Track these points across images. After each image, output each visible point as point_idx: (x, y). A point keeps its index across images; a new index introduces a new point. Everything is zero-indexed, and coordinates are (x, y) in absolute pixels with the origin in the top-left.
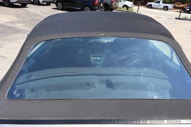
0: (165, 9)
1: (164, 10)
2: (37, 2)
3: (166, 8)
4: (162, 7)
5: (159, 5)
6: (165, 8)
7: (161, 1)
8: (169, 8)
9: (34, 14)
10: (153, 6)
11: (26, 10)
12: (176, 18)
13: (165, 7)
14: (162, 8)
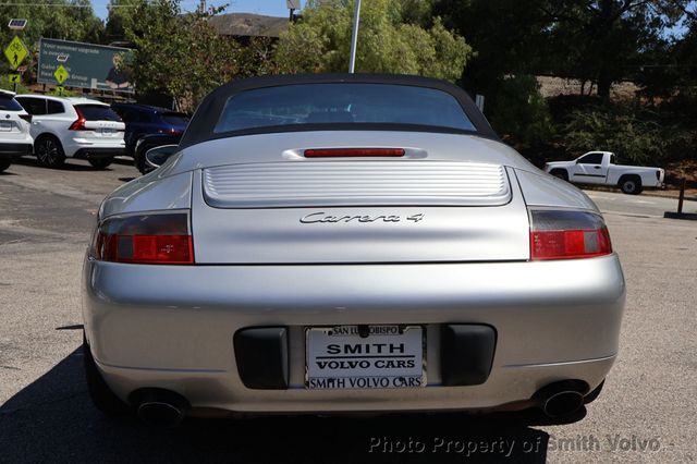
0: (629, 187)
1: (625, 193)
2: (52, 155)
3: (631, 185)
4: (614, 180)
5: (597, 172)
6: (626, 184)
7: (607, 155)
8: (643, 184)
9: (48, 193)
10: (571, 177)
11: (11, 183)
12: (669, 215)
13: (625, 178)
14: (616, 182)
